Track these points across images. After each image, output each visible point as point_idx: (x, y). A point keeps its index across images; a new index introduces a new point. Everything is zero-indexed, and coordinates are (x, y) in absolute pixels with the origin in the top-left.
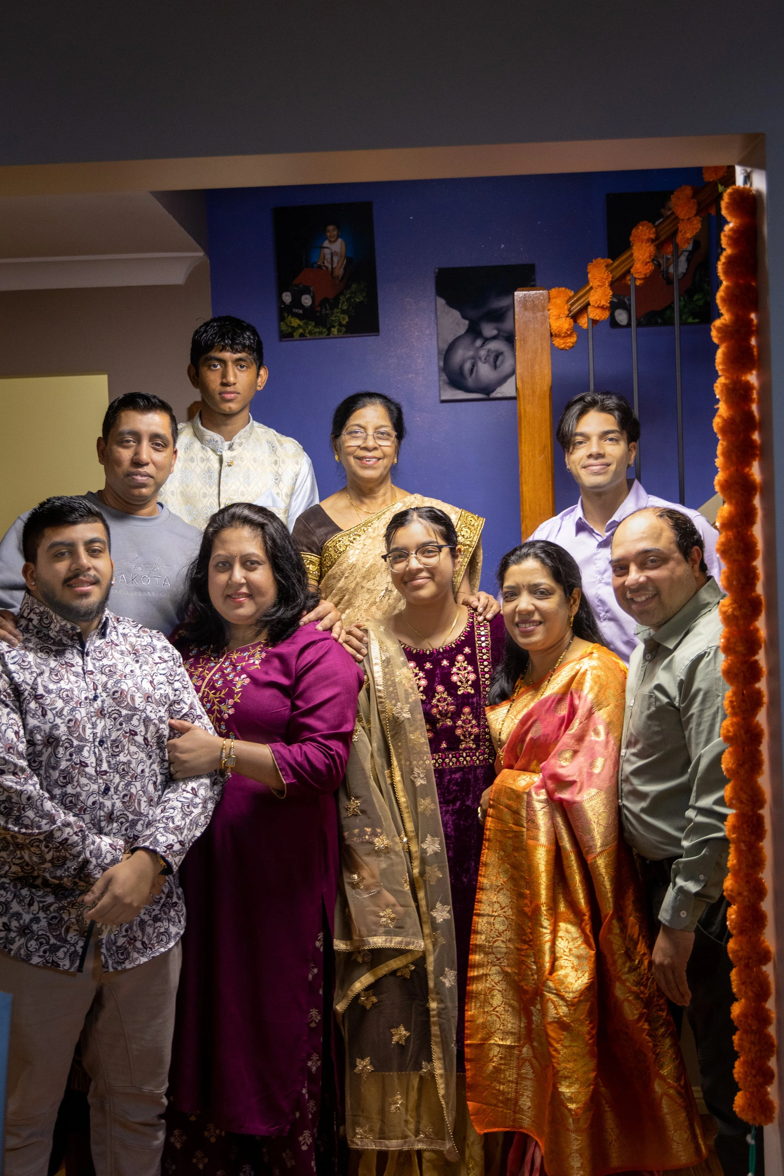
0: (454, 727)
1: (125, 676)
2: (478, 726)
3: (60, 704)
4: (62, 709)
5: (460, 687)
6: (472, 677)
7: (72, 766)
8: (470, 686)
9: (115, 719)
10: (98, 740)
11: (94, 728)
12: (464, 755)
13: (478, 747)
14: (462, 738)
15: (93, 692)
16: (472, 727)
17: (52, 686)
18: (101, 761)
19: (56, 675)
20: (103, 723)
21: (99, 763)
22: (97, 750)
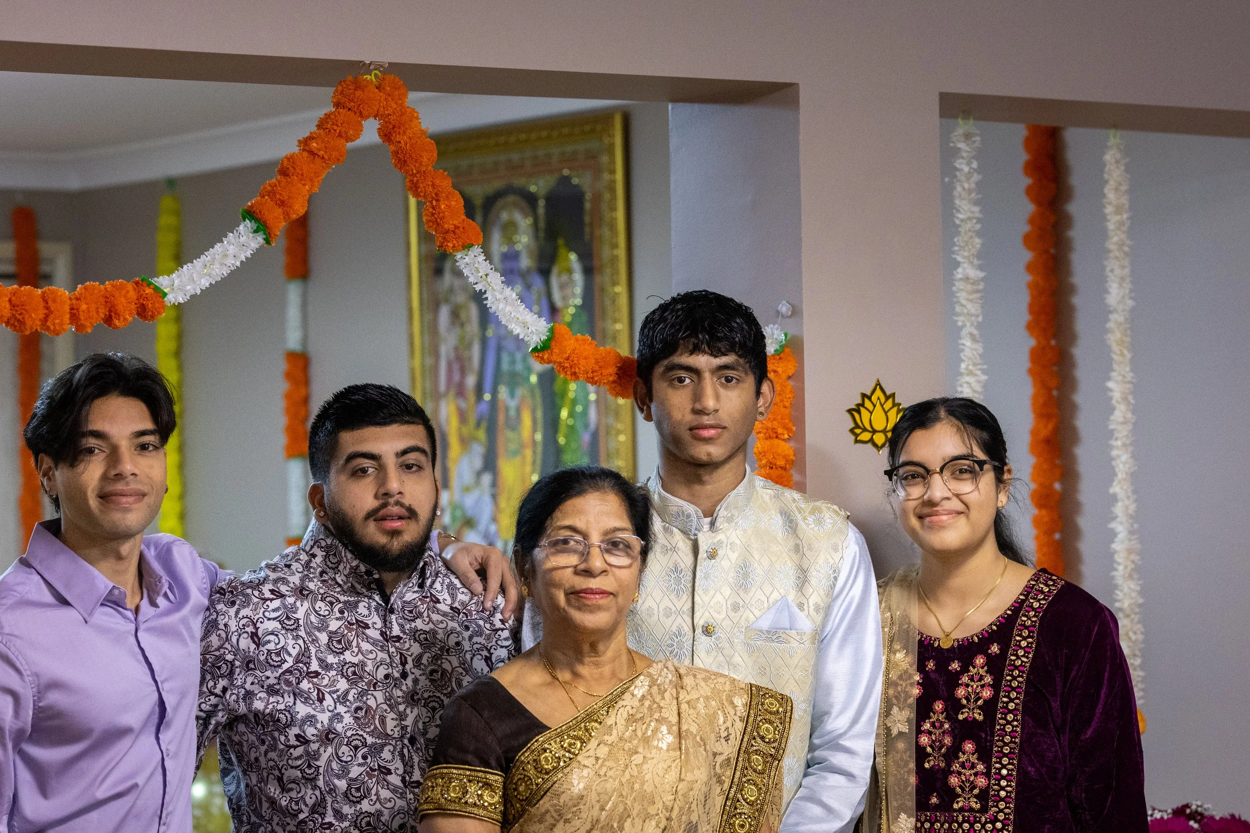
0: (948, 772)
1: (448, 651)
2: (987, 775)
3: (343, 685)
4: (347, 692)
5: (964, 707)
6: (987, 693)
7: (367, 773)
8: (980, 708)
9: (434, 709)
10: (408, 736)
11: (401, 720)
12: (960, 819)
13: (984, 810)
14: (958, 790)
15: (401, 668)
16: (976, 774)
17: (331, 659)
18: (412, 767)
19: (339, 642)
20: (416, 711)
21: (409, 769)
22: (405, 751)
